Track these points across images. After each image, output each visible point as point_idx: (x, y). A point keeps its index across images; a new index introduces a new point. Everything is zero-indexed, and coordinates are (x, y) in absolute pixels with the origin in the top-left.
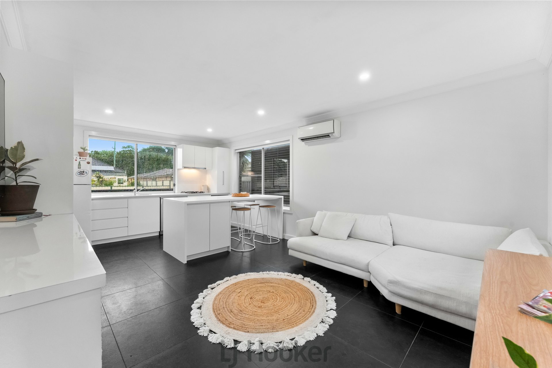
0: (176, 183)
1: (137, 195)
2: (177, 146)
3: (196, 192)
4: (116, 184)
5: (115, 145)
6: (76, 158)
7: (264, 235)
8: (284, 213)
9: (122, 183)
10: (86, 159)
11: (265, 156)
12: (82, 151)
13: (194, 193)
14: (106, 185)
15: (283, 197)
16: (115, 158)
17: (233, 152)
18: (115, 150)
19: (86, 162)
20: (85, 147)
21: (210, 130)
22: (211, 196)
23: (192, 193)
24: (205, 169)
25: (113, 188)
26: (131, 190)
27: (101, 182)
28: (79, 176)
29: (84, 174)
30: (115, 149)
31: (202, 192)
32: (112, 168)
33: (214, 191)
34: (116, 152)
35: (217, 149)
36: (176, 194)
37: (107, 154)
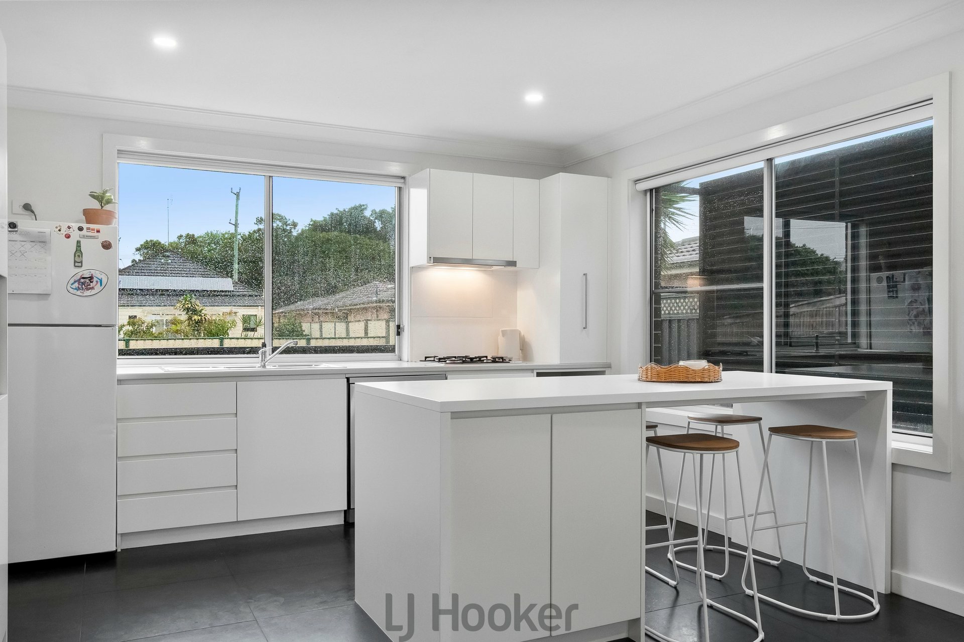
0: (406, 324)
1: (269, 367)
2: (409, 180)
3: (480, 358)
4: (237, 331)
5: (237, 213)
6: (69, 228)
7: (785, 562)
8: (893, 464)
9: (253, 330)
10: (98, 231)
11: (777, 198)
12: (95, 205)
13: (472, 360)
14: (211, 335)
15: (888, 386)
16: (236, 253)
17: (624, 189)
18: (236, 230)
19: (97, 243)
20: (105, 192)
21: (534, 98)
22: (539, 375)
23: (464, 362)
24: (513, 264)
25: (227, 344)
26: (253, 351)
27: (198, 326)
28: (79, 293)
29: (93, 288)
30: (236, 225)
31: (502, 360)
32: (225, 284)
33: (549, 356)
34: (239, 237)
35: (561, 182)
36: (405, 365)
37: (217, 243)
